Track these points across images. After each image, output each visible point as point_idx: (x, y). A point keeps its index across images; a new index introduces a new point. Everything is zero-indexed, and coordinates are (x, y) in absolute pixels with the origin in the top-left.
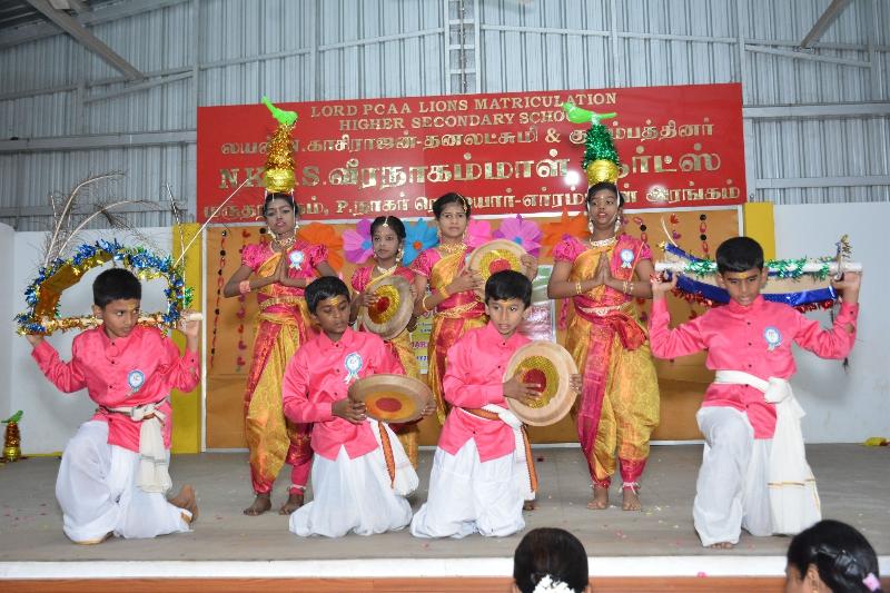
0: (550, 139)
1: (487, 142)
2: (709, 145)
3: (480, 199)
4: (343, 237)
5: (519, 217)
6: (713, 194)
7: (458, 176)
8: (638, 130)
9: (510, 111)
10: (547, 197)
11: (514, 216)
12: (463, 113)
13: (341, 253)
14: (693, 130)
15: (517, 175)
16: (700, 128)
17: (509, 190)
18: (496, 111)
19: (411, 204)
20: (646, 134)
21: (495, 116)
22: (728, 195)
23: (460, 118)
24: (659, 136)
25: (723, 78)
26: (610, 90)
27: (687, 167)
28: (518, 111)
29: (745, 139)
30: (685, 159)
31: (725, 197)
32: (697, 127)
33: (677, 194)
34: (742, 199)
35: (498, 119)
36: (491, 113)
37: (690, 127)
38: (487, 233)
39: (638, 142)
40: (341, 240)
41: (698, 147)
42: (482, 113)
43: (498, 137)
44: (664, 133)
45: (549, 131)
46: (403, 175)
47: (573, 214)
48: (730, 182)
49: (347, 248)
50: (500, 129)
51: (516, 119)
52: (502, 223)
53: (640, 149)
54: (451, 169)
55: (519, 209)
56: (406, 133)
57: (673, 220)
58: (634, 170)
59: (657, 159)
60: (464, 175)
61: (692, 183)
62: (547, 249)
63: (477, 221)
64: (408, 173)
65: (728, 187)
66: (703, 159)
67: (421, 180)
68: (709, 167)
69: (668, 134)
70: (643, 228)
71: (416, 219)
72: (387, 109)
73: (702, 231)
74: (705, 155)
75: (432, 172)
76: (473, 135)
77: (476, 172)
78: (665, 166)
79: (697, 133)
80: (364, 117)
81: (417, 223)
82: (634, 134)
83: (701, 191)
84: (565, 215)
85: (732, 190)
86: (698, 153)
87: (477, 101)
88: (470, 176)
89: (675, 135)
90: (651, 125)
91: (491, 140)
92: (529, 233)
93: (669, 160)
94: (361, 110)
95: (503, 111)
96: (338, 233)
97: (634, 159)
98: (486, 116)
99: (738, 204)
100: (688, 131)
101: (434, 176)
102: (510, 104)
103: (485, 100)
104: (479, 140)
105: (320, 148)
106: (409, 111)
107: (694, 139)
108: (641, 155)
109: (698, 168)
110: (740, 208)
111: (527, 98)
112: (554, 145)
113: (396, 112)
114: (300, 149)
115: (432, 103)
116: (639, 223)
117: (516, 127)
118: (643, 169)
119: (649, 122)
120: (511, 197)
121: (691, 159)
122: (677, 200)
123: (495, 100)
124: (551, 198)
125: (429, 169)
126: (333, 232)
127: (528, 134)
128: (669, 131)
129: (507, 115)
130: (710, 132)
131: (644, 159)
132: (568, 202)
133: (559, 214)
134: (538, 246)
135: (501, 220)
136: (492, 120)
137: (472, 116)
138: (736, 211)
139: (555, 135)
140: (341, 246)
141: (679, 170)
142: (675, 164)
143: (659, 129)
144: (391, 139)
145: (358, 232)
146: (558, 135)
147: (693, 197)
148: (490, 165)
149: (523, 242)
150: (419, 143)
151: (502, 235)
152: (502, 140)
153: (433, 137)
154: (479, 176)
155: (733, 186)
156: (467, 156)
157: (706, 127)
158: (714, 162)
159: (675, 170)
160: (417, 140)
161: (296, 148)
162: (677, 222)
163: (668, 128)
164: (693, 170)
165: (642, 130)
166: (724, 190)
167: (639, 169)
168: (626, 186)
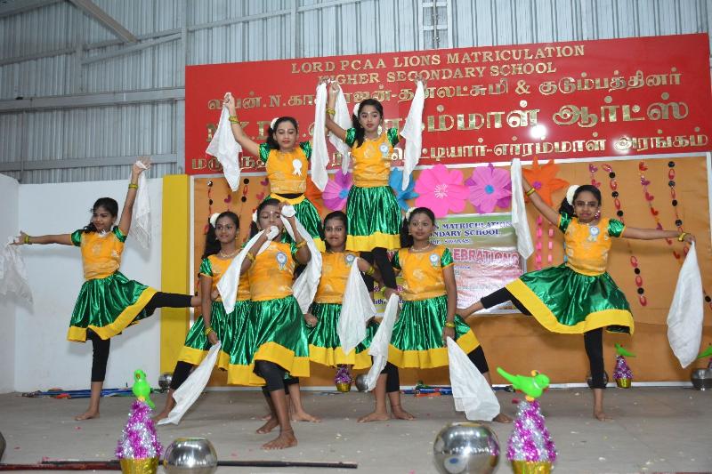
0: (520, 90)
1: (459, 95)
2: (676, 93)
3: (453, 149)
5: (491, 166)
6: (681, 142)
7: (431, 128)
8: (606, 80)
9: (480, 64)
10: (518, 147)
11: (486, 165)
12: (435, 67)
14: (661, 80)
15: (488, 126)
16: (668, 78)
17: (481, 140)
18: (467, 65)
20: (614, 84)
21: (467, 69)
22: (696, 143)
23: (433, 72)
24: (627, 86)
25: (690, 28)
26: (578, 43)
27: (655, 115)
28: (489, 64)
30: (653, 108)
31: (693, 144)
32: (664, 77)
33: (645, 143)
34: (710, 146)
35: (470, 72)
36: (462, 67)
37: (658, 77)
38: (460, 182)
39: (605, 93)
41: (665, 96)
42: (454, 67)
43: (470, 89)
44: (632, 83)
45: (519, 84)
47: (541, 162)
48: (697, 129)
49: (326, 197)
50: (471, 82)
51: (487, 72)
52: (474, 172)
53: (608, 99)
54: (424, 121)
55: (490, 157)
56: (381, 87)
57: (642, 167)
58: (603, 119)
59: (625, 108)
60: (437, 126)
61: (660, 132)
63: (450, 170)
65: (696, 134)
66: (670, 109)
68: (677, 115)
69: (634, 85)
70: (612, 175)
72: (363, 63)
73: (671, 177)
74: (673, 104)
76: (445, 88)
77: (448, 122)
78: (633, 115)
79: (665, 82)
80: (342, 72)
82: (602, 84)
83: (669, 138)
84: (535, 164)
85: (700, 137)
86: (666, 102)
87: (449, 56)
88: (443, 128)
89: (642, 85)
90: (618, 76)
91: (463, 92)
92: (501, 181)
93: (637, 109)
94: (338, 66)
95: (475, 65)
97: (602, 108)
98: (458, 70)
99: (707, 151)
100: (656, 80)
102: (480, 57)
103: (456, 55)
104: (452, 93)
105: (300, 103)
106: (384, 66)
107: (662, 88)
108: (608, 104)
109: (666, 116)
110: (708, 154)
111: (497, 52)
112: (524, 97)
113: (371, 67)
114: (281, 104)
115: (406, 58)
116: (608, 170)
117: (486, 80)
118: (613, 118)
119: (617, 72)
120: (482, 148)
121: (660, 108)
122: (646, 148)
123: (466, 54)
124: (521, 147)
127: (498, 86)
128: (637, 81)
129: (478, 69)
130: (677, 81)
131: (611, 108)
132: (538, 151)
133: (530, 163)
135: (474, 168)
136: (464, 72)
137: (444, 71)
138: (705, 158)
139: (525, 87)
140: (321, 195)
141: (647, 118)
142: (642, 113)
143: (626, 79)
144: (368, 93)
145: (336, 182)
146: (528, 87)
147: (661, 144)
148: (462, 116)
149: (495, 189)
150: (393, 96)
151: (475, 184)
152: (474, 93)
153: (407, 91)
154: (451, 127)
155: (700, 133)
156: (440, 108)
157: (673, 77)
158: (682, 111)
159: (644, 119)
160: (391, 93)
161: (278, 103)
162: (645, 169)
163: (636, 78)
164: (661, 118)
165: (610, 81)
166: (692, 137)
167: (607, 118)
168: (595, 134)
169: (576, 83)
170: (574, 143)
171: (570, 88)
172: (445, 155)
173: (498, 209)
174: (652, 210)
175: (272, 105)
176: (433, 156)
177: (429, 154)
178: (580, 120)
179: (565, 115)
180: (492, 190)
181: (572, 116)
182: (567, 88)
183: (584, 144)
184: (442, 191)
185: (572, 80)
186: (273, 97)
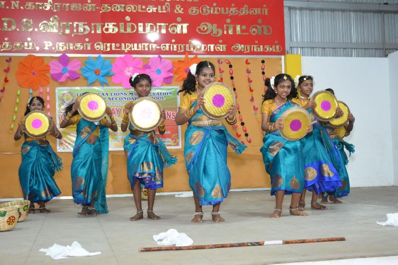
0: (177, 11)
1: (140, 11)
2: (266, 20)
3: (136, 45)
4: (50, 64)
5: (159, 57)
6: (268, 49)
7: (122, 31)
8: (227, 9)
10: (175, 46)
11: (156, 56)
13: (48, 75)
14: (257, 11)
15: (158, 32)
16: (261, 10)
17: (153, 40)
19: (92, 46)
20: (232, 12)
22: (276, 50)
24: (239, 14)
27: (254, 32)
29: (285, 18)
30: (253, 28)
31: (274, 50)
32: (259, 10)
33: (248, 48)
34: (283, 52)
37: (256, 10)
39: (227, 16)
40: (48, 66)
41: (260, 21)
43: (147, 7)
44: (242, 12)
45: (176, 6)
46: (87, 27)
47: (190, 56)
48: (277, 42)
49: (52, 72)
50: (147, 3)
52: (150, 61)
53: (228, 21)
54: (118, 26)
56: (90, 2)
57: (247, 62)
58: (225, 32)
59: (238, 26)
60: (125, 30)
61: (256, 42)
62: (176, 76)
63: (134, 58)
64: (90, 27)
65: (276, 45)
66: (262, 29)
67: (99, 31)
68: (266, 33)
69: (244, 13)
70: (231, 66)
71: (97, 55)
73: (263, 69)
74: (264, 26)
75: (106, 27)
76: (132, 6)
77: (133, 28)
78: (242, 31)
79: (259, 13)
81: (97, 58)
82: (225, 11)
83: (261, 46)
84: (187, 57)
85: (278, 47)
86: (260, 25)
88: (129, 30)
89: (247, 13)
90: (234, 7)
91: (142, 9)
92: (166, 67)
93: (244, 27)
96: (46, 62)
97: (225, 26)
99: (281, 55)
100: (255, 11)
101: (107, 30)
104: (135, 9)
105: (34, 8)
107: (258, 16)
108: (228, 24)
110: (283, 57)
112: (179, 15)
114: (20, 7)
116: (228, 63)
117: (156, 3)
118: (231, 32)
119: (233, 5)
120: (154, 45)
121: (256, 28)
122: (249, 51)
124: (178, 46)
125: (104, 26)
126: (43, 62)
127: (164, 7)
128: (244, 11)
130: (266, 13)
131: (231, 26)
132: (187, 49)
133: (183, 56)
134: (171, 74)
135: (149, 58)
138: (281, 59)
139: (180, 9)
140: (49, 70)
141: (249, 32)
142: (247, 30)
143: (239, 9)
144: (80, 5)
145: (60, 62)
146: (182, 9)
147: (257, 50)
148: (142, 24)
149: (162, 71)
150: (97, 8)
151: (149, 67)
152: (149, 10)
153: (106, 5)
154: (135, 31)
155: (278, 44)
156: (128, 18)
157: (264, 10)
158: (269, 30)
159: (248, 34)
160: (96, 6)
161: (17, 6)
162: (249, 64)
163: (244, 9)
164: (257, 35)
165: (229, 10)
166: (274, 46)
167: (228, 32)
168: (221, 41)
169: (210, 9)
170: (209, 45)
171: (207, 12)
172: (131, 48)
173: (164, 84)
174: (250, 88)
175: (13, 8)
176: (123, 48)
177: (120, 47)
178: (212, 32)
179: (204, 28)
180: (160, 72)
181: (207, 29)
182: (205, 12)
183: (214, 47)
184: (129, 72)
185: (208, 8)
186: (13, 2)
